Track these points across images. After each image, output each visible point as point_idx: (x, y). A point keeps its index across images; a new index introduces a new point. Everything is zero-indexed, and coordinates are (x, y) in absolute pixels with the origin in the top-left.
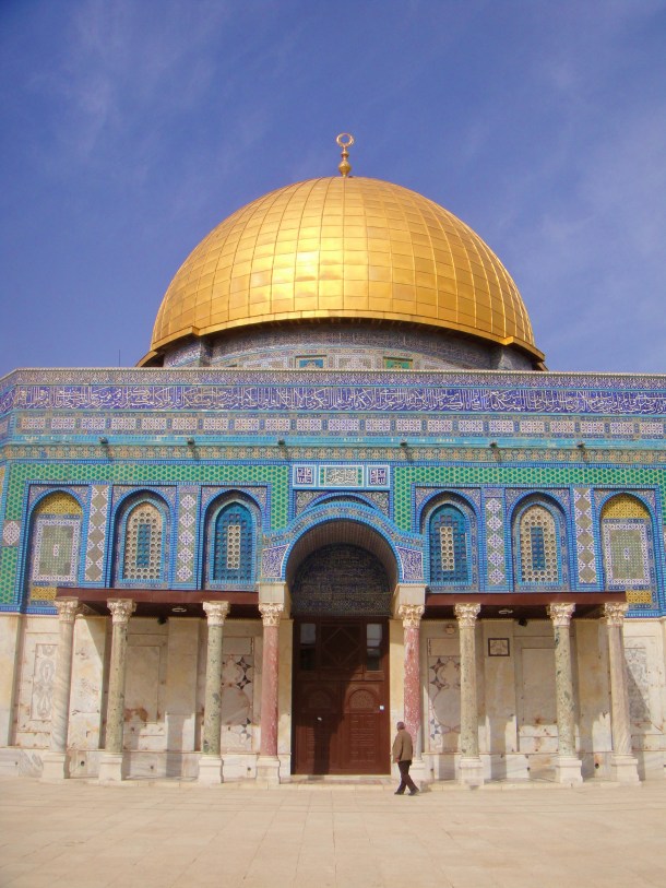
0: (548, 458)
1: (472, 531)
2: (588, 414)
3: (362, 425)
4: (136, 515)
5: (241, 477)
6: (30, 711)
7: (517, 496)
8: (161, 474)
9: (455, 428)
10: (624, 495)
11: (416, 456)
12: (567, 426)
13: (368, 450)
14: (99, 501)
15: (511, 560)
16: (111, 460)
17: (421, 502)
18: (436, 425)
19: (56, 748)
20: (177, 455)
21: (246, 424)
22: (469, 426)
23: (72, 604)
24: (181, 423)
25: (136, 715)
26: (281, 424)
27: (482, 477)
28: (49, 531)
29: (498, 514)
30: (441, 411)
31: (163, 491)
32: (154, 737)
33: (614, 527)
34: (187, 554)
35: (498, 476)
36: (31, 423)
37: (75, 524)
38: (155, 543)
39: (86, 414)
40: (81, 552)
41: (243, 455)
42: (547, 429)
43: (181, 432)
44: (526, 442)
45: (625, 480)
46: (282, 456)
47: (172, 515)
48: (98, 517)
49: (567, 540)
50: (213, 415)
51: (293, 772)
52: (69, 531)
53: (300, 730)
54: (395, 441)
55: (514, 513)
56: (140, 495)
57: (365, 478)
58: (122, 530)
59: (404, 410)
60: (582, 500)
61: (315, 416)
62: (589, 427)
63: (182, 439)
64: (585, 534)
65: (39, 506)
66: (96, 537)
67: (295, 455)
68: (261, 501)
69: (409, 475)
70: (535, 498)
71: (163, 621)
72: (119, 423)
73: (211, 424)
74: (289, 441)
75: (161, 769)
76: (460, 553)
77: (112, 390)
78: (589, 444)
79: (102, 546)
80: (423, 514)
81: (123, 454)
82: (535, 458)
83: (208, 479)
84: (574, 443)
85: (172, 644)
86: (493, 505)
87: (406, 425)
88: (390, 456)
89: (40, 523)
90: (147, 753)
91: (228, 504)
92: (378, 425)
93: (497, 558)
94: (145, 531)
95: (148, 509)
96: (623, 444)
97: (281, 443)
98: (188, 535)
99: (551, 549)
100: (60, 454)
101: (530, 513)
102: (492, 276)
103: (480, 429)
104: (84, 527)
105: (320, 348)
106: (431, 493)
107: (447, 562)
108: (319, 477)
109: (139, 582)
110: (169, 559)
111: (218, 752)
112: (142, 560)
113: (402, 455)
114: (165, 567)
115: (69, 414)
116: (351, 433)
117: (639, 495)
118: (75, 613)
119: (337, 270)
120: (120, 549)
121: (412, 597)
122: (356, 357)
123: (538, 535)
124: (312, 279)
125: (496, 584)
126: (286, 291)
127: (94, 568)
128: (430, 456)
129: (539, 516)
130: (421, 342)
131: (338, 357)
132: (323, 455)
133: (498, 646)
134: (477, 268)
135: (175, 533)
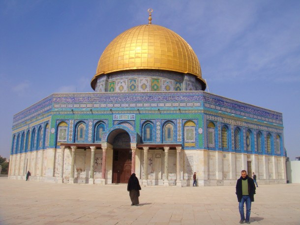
0: (172, 112)
1: (154, 129)
2: (182, 101)
3: (129, 105)
4: (80, 126)
5: (102, 118)
6: (57, 169)
7: (163, 121)
8: (85, 117)
9: (150, 105)
10: (189, 121)
11: (141, 112)
12: (176, 104)
13: (130, 111)
14: (71, 124)
15: (162, 136)
16: (74, 114)
17: (142, 123)
18: (146, 105)
19: (61, 177)
20: (88, 113)
21: (103, 105)
22: (153, 105)
23: (64, 147)
24: (89, 105)
25: (80, 170)
26: (111, 105)
27: (155, 117)
28: (61, 130)
29: (159, 125)
30: (147, 101)
31: (85, 121)
32: (83, 175)
33: (187, 128)
34: (90, 135)
35: (159, 117)
36: (57, 106)
37: (67, 128)
38: (84, 133)
39: (69, 104)
40: (68, 134)
41: (102, 113)
42: (172, 105)
43: (89, 108)
44: (167, 109)
45: (190, 117)
46: (111, 113)
47: (87, 127)
48: (71, 127)
49: (175, 131)
50: (96, 104)
51: (112, 183)
52: (65, 130)
53: (114, 173)
54: (136, 109)
55: (163, 126)
56: (80, 122)
57: (130, 117)
58: (77, 130)
59: (139, 101)
60: (179, 122)
61: (118, 103)
62: (182, 104)
63: (89, 109)
64: (179, 130)
65: (59, 125)
66: (71, 131)
67: (114, 112)
68: (106, 123)
69: (139, 117)
70: (168, 121)
71: (85, 150)
72: (76, 106)
74: (113, 109)
75: (84, 182)
76: (151, 134)
77: (74, 98)
78: (181, 109)
79: (72, 133)
80: (142, 125)
81: (77, 113)
82: (169, 112)
83: (95, 118)
84: (178, 108)
85: (87, 155)
86: (158, 123)
87: (139, 105)
88: (135, 112)
89: (59, 128)
90: (82, 178)
91: (99, 124)
92: (133, 105)
93: (159, 136)
94: (82, 130)
95: (82, 125)
96: (190, 109)
97: (111, 110)
98: (91, 131)
99: (172, 133)
100: (63, 113)
101: (168, 125)
102: (184, 53)
103: (156, 105)
104: (68, 129)
105: (135, 77)
106: (144, 121)
107: (148, 136)
108: (119, 117)
109: (80, 142)
110: (87, 136)
111: (93, 178)
112: (81, 136)
113: (138, 112)
114: (86, 138)
115: (65, 104)
116: (126, 107)
117: (193, 120)
118: (64, 149)
119: (140, 55)
120: (76, 134)
121: (133, 145)
122: (144, 79)
123: (169, 130)
124: (133, 58)
125: (158, 142)
126: (127, 61)
127: (70, 138)
128: (144, 112)
129: (170, 125)
130: (162, 74)
131: (140, 79)
132: (120, 112)
133: (158, 156)
134: (180, 52)
135: (88, 130)
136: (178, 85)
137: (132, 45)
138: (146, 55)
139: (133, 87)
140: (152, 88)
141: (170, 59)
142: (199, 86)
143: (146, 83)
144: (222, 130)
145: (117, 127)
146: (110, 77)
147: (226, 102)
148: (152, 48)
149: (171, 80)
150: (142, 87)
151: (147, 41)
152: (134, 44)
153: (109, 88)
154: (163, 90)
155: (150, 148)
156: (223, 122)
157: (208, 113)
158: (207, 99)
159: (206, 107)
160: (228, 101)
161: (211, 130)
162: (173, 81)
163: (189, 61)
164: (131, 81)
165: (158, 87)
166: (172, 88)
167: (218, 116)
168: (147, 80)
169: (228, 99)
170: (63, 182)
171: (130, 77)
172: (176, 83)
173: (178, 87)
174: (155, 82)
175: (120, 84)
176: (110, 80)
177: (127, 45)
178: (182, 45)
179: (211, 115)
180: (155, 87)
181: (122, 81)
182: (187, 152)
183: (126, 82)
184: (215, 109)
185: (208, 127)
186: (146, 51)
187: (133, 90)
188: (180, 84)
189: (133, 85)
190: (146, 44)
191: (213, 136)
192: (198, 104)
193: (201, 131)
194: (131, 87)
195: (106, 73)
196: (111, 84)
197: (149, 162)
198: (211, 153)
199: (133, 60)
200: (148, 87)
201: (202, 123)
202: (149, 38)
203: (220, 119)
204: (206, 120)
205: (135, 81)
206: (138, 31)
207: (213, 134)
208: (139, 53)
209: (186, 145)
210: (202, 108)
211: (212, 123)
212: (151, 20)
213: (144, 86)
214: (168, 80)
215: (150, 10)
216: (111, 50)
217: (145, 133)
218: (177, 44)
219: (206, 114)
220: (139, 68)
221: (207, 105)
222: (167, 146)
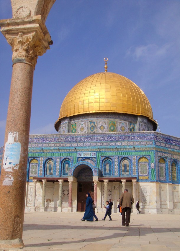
0: (127, 150)
1: (112, 165)
2: (136, 140)
3: (91, 144)
4: (49, 163)
5: (68, 155)
6: (29, 200)
7: (120, 158)
8: (53, 155)
10: (143, 157)
11: (101, 150)
12: (131, 143)
13: (92, 150)
14: (42, 160)
15: (120, 170)
16: (43, 152)
17: (102, 159)
18: (105, 144)
19: (33, 206)
20: (56, 151)
21: (69, 145)
22: (112, 144)
23: (36, 180)
24: (56, 145)
25: (49, 201)
26: (75, 145)
27: (114, 154)
29: (117, 161)
30: (106, 141)
31: (53, 158)
32: (52, 204)
33: (141, 163)
34: (58, 170)
35: (117, 154)
37: (37, 165)
38: (52, 168)
39: (39, 144)
41: (68, 151)
42: (128, 144)
43: (56, 147)
44: (123, 147)
45: (143, 154)
46: (75, 151)
47: (55, 163)
48: (41, 163)
49: (131, 166)
50: (62, 143)
51: (77, 211)
52: (36, 166)
53: (79, 203)
54: (97, 147)
55: (120, 162)
56: (49, 159)
57: (91, 155)
58: (46, 166)
59: (99, 141)
60: (134, 158)
61: (81, 143)
62: (136, 143)
63: (56, 148)
64: (134, 165)
66: (41, 167)
67: (78, 151)
68: (72, 160)
69: (100, 154)
70: (125, 158)
71: (53, 183)
72: (45, 145)
73: (62, 145)
74: (77, 148)
75: (53, 210)
76: (110, 169)
77: (43, 139)
78: (136, 147)
79: (42, 169)
80: (103, 161)
81: (46, 151)
82: (125, 150)
83: (62, 156)
84: (133, 147)
85: (55, 187)
86: (116, 160)
87: (99, 144)
88: (96, 150)
89: (31, 164)
90: (51, 207)
91: (65, 161)
92: (94, 144)
93: (117, 170)
94: (50, 166)
95: (51, 162)
96: (143, 147)
97: (75, 148)
98: (58, 167)
99: (128, 168)
100: (34, 151)
101: (124, 161)
102: (137, 97)
103: (114, 144)
104: (39, 165)
105: (94, 119)
106: (104, 157)
107: (107, 171)
108: (82, 155)
109: (49, 176)
110: (55, 171)
111: (61, 206)
112: (50, 171)
113: (98, 150)
114: (54, 173)
115: (35, 144)
116: (88, 146)
117: (146, 157)
118: (36, 182)
119: (98, 100)
120: (46, 169)
121: (95, 178)
122: (102, 121)
123: (126, 165)
124: (92, 103)
125: (116, 175)
126: (86, 106)
127: (41, 173)
128: (104, 150)
129: (126, 161)
130: (118, 117)
131: (98, 121)
132: (83, 151)
133: (116, 187)
134: (133, 96)
135: (56, 166)
136: (132, 126)
137: (91, 91)
138: (103, 100)
139: (92, 129)
140: (110, 129)
141: (125, 103)
142: (151, 127)
143: (104, 124)
144: (172, 165)
145: (81, 163)
146: (72, 120)
147: (175, 141)
148: (109, 93)
149: (126, 122)
150: (100, 128)
151: (104, 87)
152: (93, 91)
153: (71, 129)
154: (119, 131)
155: (110, 181)
156: (172, 158)
157: (159, 150)
158: (158, 138)
159: (157, 145)
160: (177, 140)
161: (162, 165)
162: (128, 122)
163: (142, 104)
164: (91, 123)
165: (114, 128)
166: (127, 128)
167: (168, 153)
168: (105, 122)
169: (176, 138)
170: (35, 211)
171: (90, 119)
172: (131, 124)
173: (132, 128)
174: (112, 124)
175: (81, 126)
176: (72, 122)
177: (86, 92)
178: (135, 90)
179: (161, 152)
180: (112, 128)
181: (82, 123)
182: (142, 184)
183: (87, 124)
184: (165, 147)
185: (159, 163)
186: (104, 96)
187: (92, 131)
188: (134, 125)
189: (92, 126)
190: (104, 90)
191: (164, 170)
192: (150, 143)
193: (153, 166)
194: (91, 128)
195: (68, 116)
196: (73, 126)
197: (109, 193)
198: (163, 185)
199: (92, 105)
200: (106, 128)
201: (154, 159)
202: (106, 85)
203: (169, 156)
204: (157, 157)
205: (94, 123)
206: (96, 79)
207: (164, 168)
208: (98, 99)
209: (140, 178)
210: (154, 146)
211: (163, 159)
212: (107, 68)
213: (102, 127)
214: (123, 122)
215: (106, 59)
216: (73, 95)
217: (105, 168)
218: (131, 90)
219: (157, 151)
220: (98, 112)
221: (158, 144)
222: (124, 178)
